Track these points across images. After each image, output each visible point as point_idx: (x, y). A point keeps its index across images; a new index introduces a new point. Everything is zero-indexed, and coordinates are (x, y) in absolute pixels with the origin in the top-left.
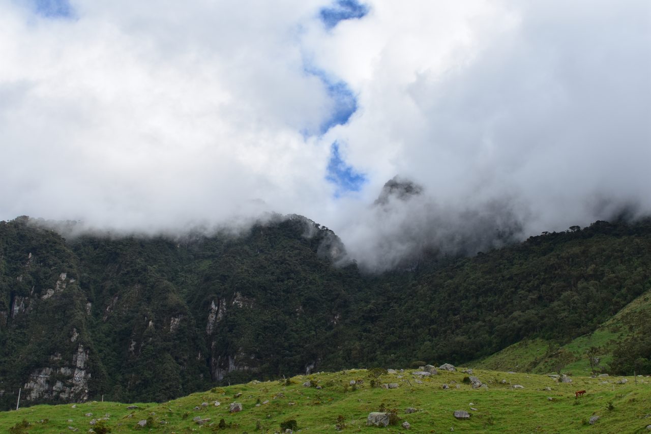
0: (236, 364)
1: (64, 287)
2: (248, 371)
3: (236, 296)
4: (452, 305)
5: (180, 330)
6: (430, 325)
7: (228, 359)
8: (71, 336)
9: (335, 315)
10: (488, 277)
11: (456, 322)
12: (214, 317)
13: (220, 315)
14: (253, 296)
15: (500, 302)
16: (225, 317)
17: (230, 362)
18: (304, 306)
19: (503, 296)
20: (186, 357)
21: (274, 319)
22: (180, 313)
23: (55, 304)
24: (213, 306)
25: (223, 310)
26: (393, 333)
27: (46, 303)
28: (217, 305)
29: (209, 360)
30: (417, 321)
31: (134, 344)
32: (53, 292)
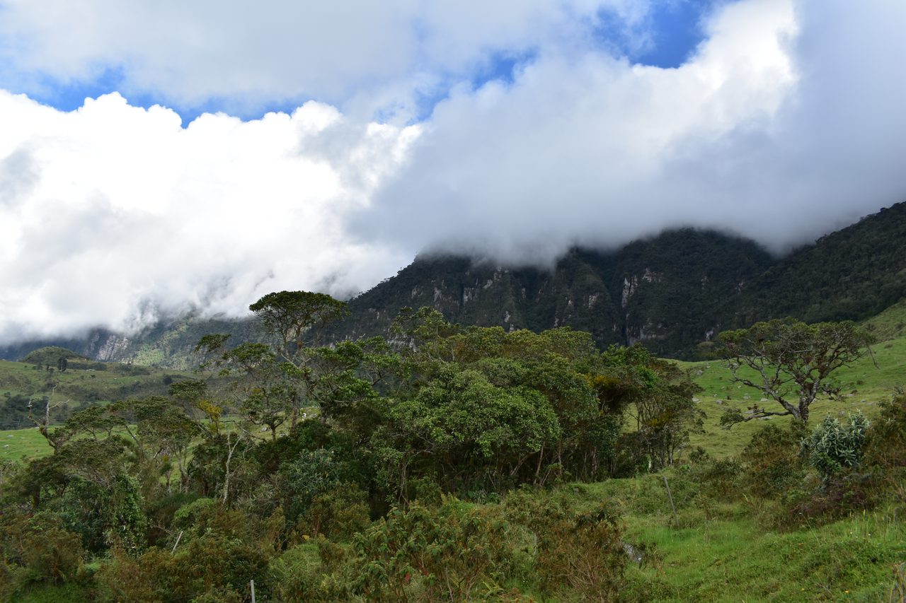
0: (645, 333)
1: (500, 277)
2: (656, 339)
3: (645, 273)
4: (844, 265)
5: (596, 305)
6: (823, 287)
7: (639, 329)
8: (504, 318)
9: (740, 282)
10: (883, 234)
11: (846, 283)
12: (628, 292)
13: (632, 291)
14: (661, 271)
15: (893, 260)
16: (636, 291)
17: (641, 332)
18: (709, 276)
19: (896, 252)
20: (602, 329)
21: (679, 291)
22: (597, 291)
23: (493, 292)
24: (626, 282)
25: (635, 285)
26: (786, 297)
27: (487, 291)
28: (630, 281)
29: (623, 330)
30: (810, 284)
31: (557, 320)
32: (492, 282)
